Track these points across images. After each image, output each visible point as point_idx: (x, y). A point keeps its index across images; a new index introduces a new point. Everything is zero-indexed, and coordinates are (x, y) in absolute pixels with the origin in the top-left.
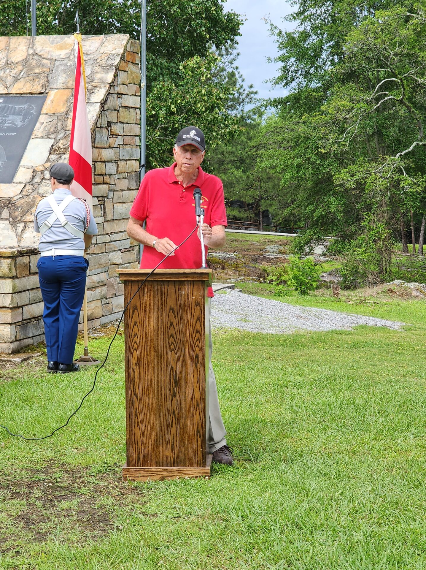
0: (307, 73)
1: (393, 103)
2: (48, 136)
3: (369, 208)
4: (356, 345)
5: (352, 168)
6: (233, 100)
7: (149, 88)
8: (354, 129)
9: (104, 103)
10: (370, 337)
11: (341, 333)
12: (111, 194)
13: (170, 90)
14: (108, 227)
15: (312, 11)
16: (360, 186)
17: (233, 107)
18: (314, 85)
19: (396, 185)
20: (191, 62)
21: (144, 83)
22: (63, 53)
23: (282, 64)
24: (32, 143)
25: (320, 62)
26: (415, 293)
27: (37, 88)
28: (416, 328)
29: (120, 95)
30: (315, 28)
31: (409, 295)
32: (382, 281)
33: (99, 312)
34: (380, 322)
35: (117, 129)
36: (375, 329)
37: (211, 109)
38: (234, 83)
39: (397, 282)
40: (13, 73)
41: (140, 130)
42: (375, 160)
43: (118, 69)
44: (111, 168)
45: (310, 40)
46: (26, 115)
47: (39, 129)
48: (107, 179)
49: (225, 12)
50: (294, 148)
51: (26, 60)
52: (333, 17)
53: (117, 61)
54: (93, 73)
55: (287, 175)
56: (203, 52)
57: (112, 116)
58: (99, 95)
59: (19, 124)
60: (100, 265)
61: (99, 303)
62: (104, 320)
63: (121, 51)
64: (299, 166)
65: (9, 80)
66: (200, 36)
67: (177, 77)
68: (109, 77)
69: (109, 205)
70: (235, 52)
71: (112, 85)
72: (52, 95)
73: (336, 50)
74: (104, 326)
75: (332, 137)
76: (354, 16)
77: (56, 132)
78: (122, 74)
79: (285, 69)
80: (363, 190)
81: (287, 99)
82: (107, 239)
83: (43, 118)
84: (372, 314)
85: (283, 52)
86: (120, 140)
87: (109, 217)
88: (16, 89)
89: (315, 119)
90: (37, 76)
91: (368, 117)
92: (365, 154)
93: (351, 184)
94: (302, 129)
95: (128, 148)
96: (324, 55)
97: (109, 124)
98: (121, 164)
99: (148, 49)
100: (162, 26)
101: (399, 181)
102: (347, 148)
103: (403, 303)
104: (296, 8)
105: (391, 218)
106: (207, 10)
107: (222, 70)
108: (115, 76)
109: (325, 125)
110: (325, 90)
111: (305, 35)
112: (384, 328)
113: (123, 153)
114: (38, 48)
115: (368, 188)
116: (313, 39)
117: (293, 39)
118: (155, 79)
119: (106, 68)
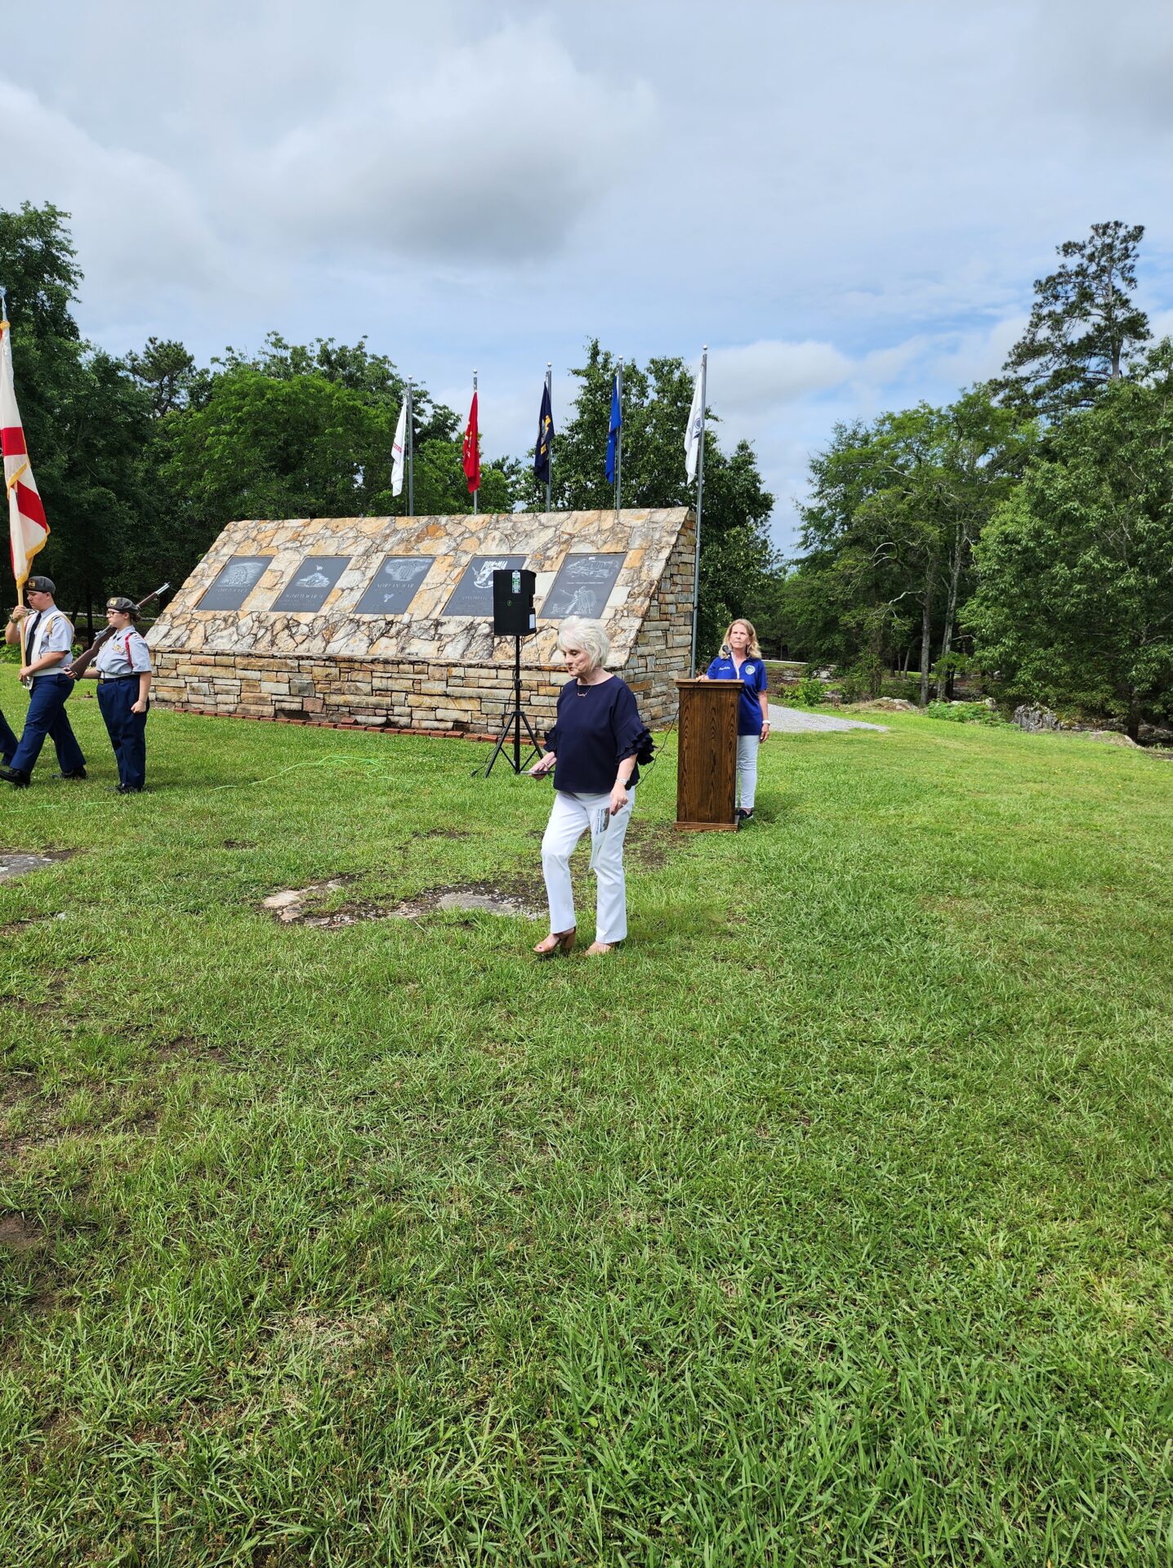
0: (823, 539)
1: (889, 562)
2: (627, 585)
3: (865, 642)
4: (850, 742)
5: (854, 612)
6: (765, 561)
7: (702, 551)
8: (857, 581)
9: (668, 559)
10: (862, 736)
11: (840, 733)
12: (672, 628)
13: (718, 553)
14: (669, 653)
15: (829, 491)
16: (860, 625)
17: (764, 567)
18: (827, 548)
19: (888, 625)
20: (733, 532)
21: (698, 546)
22: (639, 522)
23: (804, 532)
24: (615, 589)
25: (833, 531)
26: (898, 707)
27: (621, 550)
28: (898, 731)
29: (680, 553)
30: (830, 504)
31: (894, 708)
32: (873, 698)
33: (661, 713)
34: (871, 726)
35: (677, 579)
36: (866, 731)
37: (747, 567)
38: (766, 548)
39: (885, 698)
40: (603, 537)
41: (694, 580)
42: (873, 605)
43: (679, 534)
44: (672, 609)
45: (826, 514)
46: (610, 568)
47: (620, 579)
48: (669, 617)
49: (762, 492)
50: (809, 597)
51: (613, 528)
52: (845, 496)
53: (678, 528)
54: (661, 537)
55: (803, 618)
56: (742, 523)
57: (674, 570)
58: (665, 553)
59: (606, 576)
60: (662, 680)
61: (660, 708)
62: (664, 719)
63: (682, 520)
64: (812, 611)
65: (600, 543)
66: (742, 511)
67: (723, 543)
68: (673, 540)
69: (669, 637)
70: (768, 524)
71: (675, 546)
72: (631, 554)
73: (846, 521)
74: (664, 724)
75: (839, 589)
76: (861, 494)
77: (632, 582)
78: (683, 539)
79: (806, 536)
80: (862, 629)
81: (806, 560)
82: (668, 661)
83: (623, 571)
84: (864, 720)
85: (805, 523)
86: (679, 588)
87: (670, 645)
88: (604, 550)
89: (827, 574)
90: (620, 540)
91: (868, 572)
92: (864, 601)
93: (853, 624)
94: (816, 583)
95: (685, 594)
96: (836, 526)
97: (672, 575)
98: (680, 606)
99: (702, 522)
100: (713, 504)
101: (890, 622)
102: (850, 597)
103: (889, 714)
104: (817, 489)
105: (883, 651)
106: (748, 490)
107: (758, 538)
108: (678, 539)
109: (834, 579)
110: (836, 552)
111: (822, 510)
112: (873, 731)
113: (681, 598)
114: (622, 519)
115: (865, 627)
116: (828, 513)
117: (813, 513)
118: (707, 545)
119: (671, 533)
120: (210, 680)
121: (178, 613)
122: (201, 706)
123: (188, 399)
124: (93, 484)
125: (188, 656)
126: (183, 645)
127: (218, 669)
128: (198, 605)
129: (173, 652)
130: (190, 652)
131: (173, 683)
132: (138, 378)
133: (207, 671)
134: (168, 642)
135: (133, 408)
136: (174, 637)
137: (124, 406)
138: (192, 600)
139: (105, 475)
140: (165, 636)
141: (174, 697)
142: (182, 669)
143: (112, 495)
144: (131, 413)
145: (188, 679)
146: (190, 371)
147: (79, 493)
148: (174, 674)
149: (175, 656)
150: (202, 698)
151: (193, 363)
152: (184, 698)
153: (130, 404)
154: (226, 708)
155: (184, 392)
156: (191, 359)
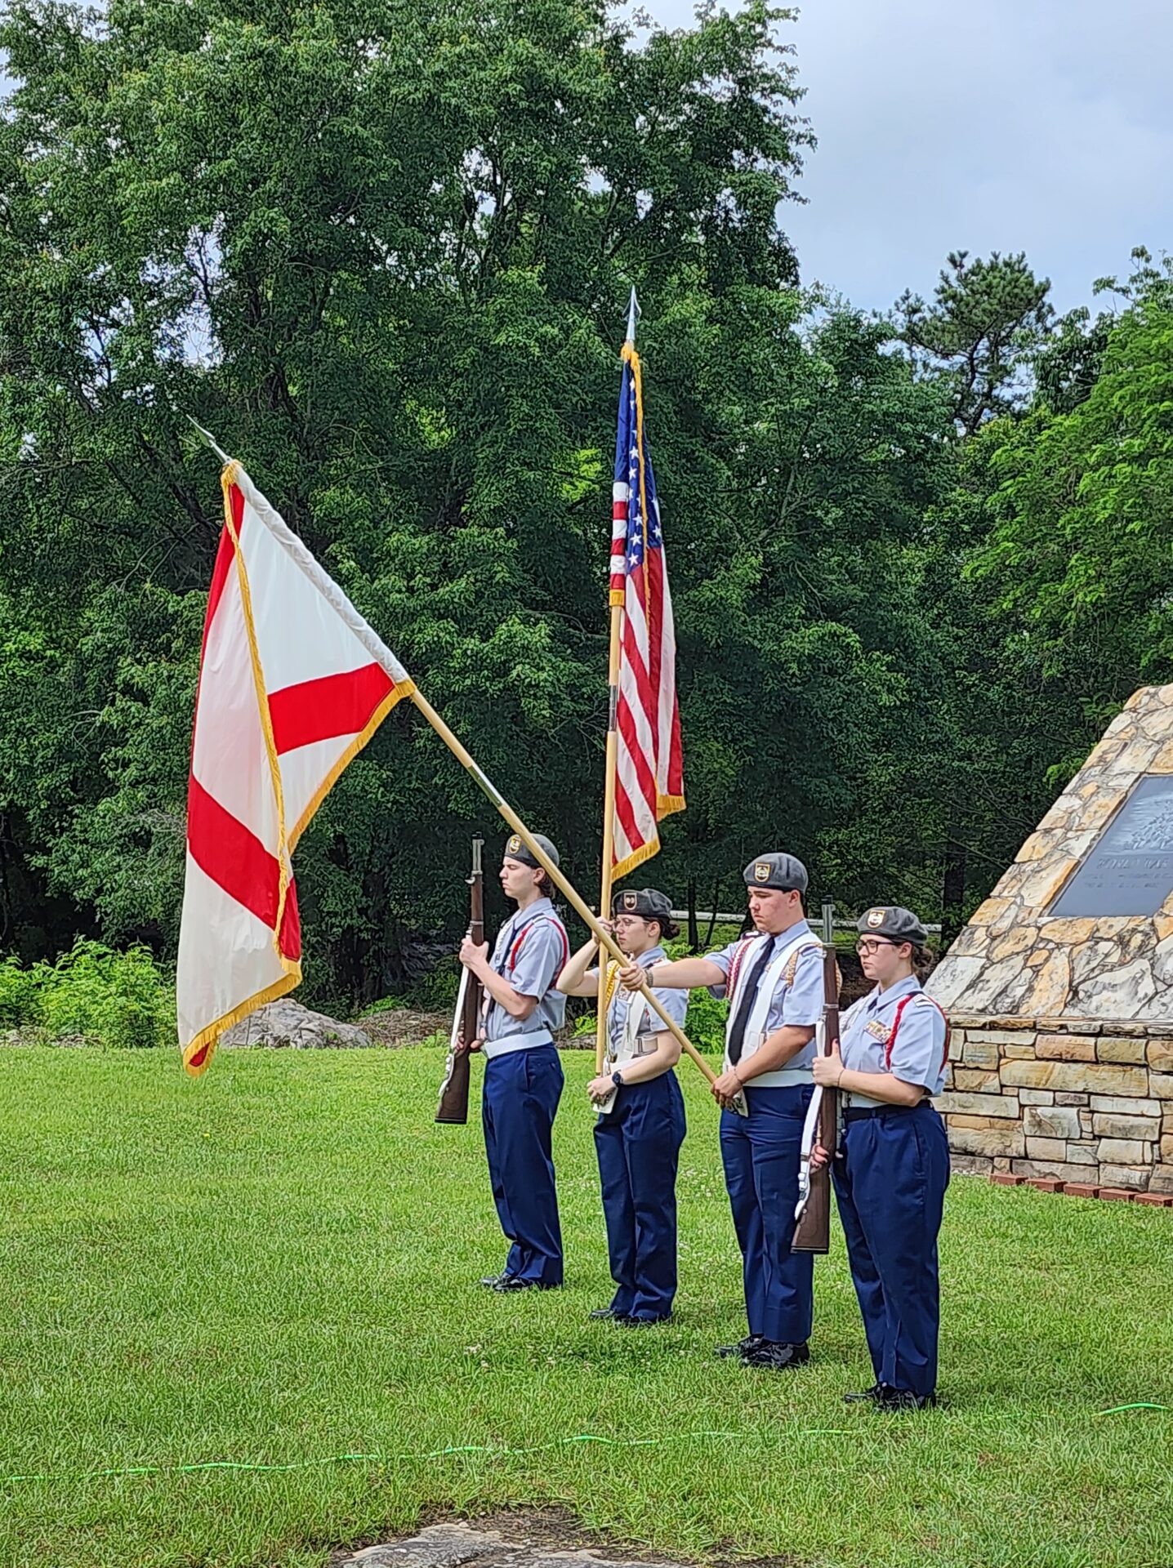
120: (1084, 1101)
121: (1004, 924)
122: (1057, 1168)
123: (1034, 385)
124: (810, 617)
125: (1028, 1038)
126: (1014, 1009)
127: (1104, 1072)
128: (1053, 905)
129: (993, 1026)
130: (1033, 1028)
131: (989, 1106)
132: (919, 351)
133: (1075, 1077)
134: (979, 999)
135: (908, 427)
136: (995, 986)
137: (887, 426)
138: (1039, 892)
139: (837, 590)
140: (972, 985)
141: (992, 1146)
142: (1013, 1071)
143: (854, 639)
144: (901, 439)
145: (1026, 1097)
146: (1040, 318)
147: (778, 640)
148: (993, 1083)
149: (997, 1037)
150: (1058, 1149)
151: (1047, 299)
152: (1016, 1147)
153: (902, 417)
154: (1119, 1175)
155: (1024, 371)
156: (1045, 289)
